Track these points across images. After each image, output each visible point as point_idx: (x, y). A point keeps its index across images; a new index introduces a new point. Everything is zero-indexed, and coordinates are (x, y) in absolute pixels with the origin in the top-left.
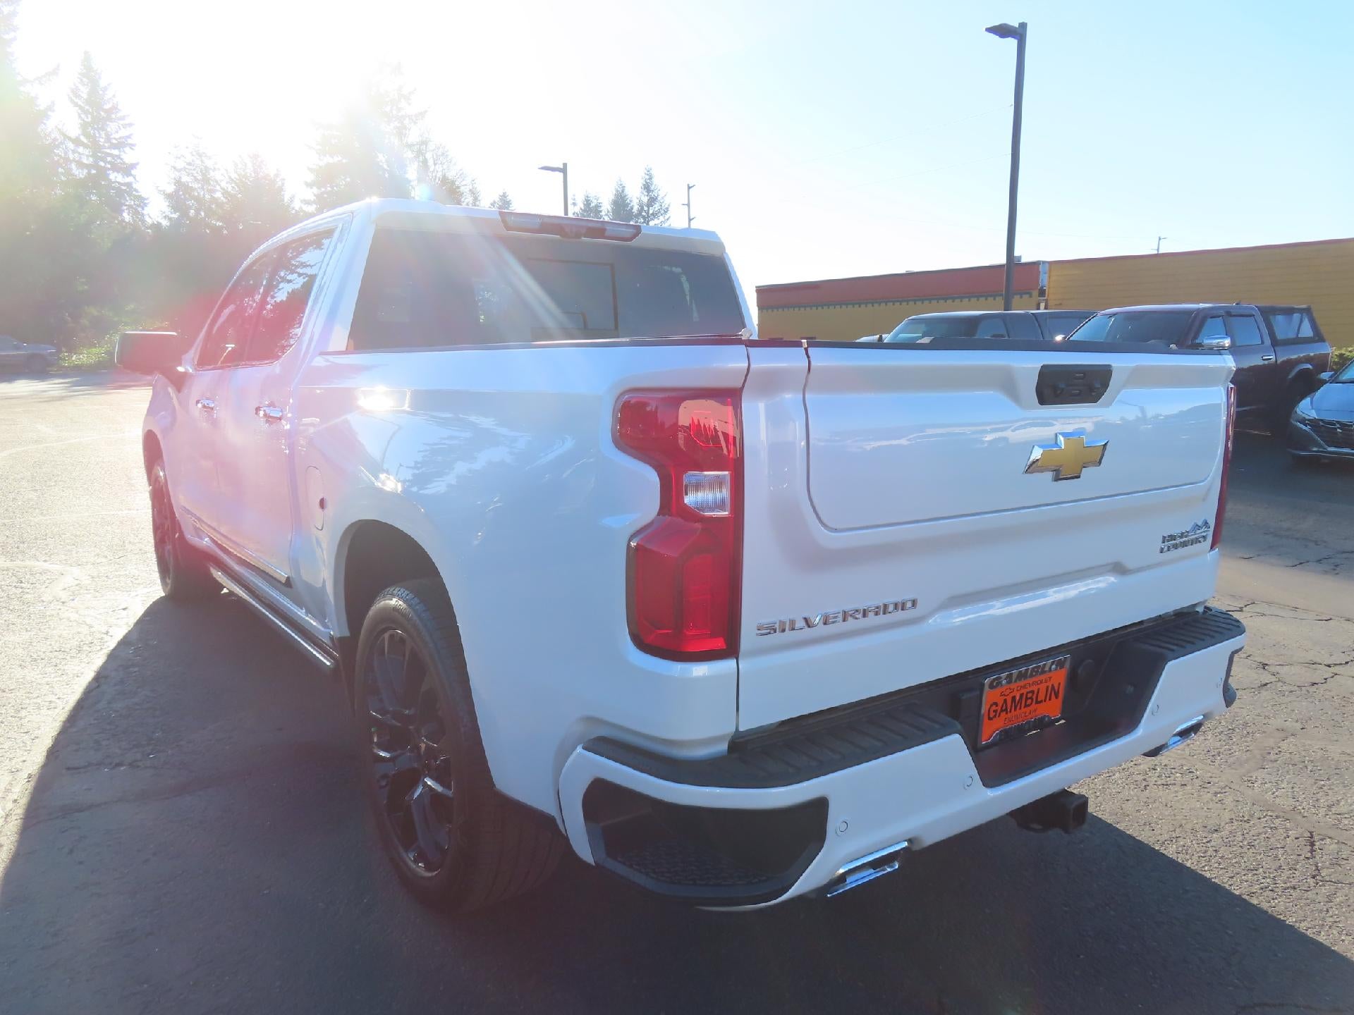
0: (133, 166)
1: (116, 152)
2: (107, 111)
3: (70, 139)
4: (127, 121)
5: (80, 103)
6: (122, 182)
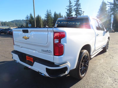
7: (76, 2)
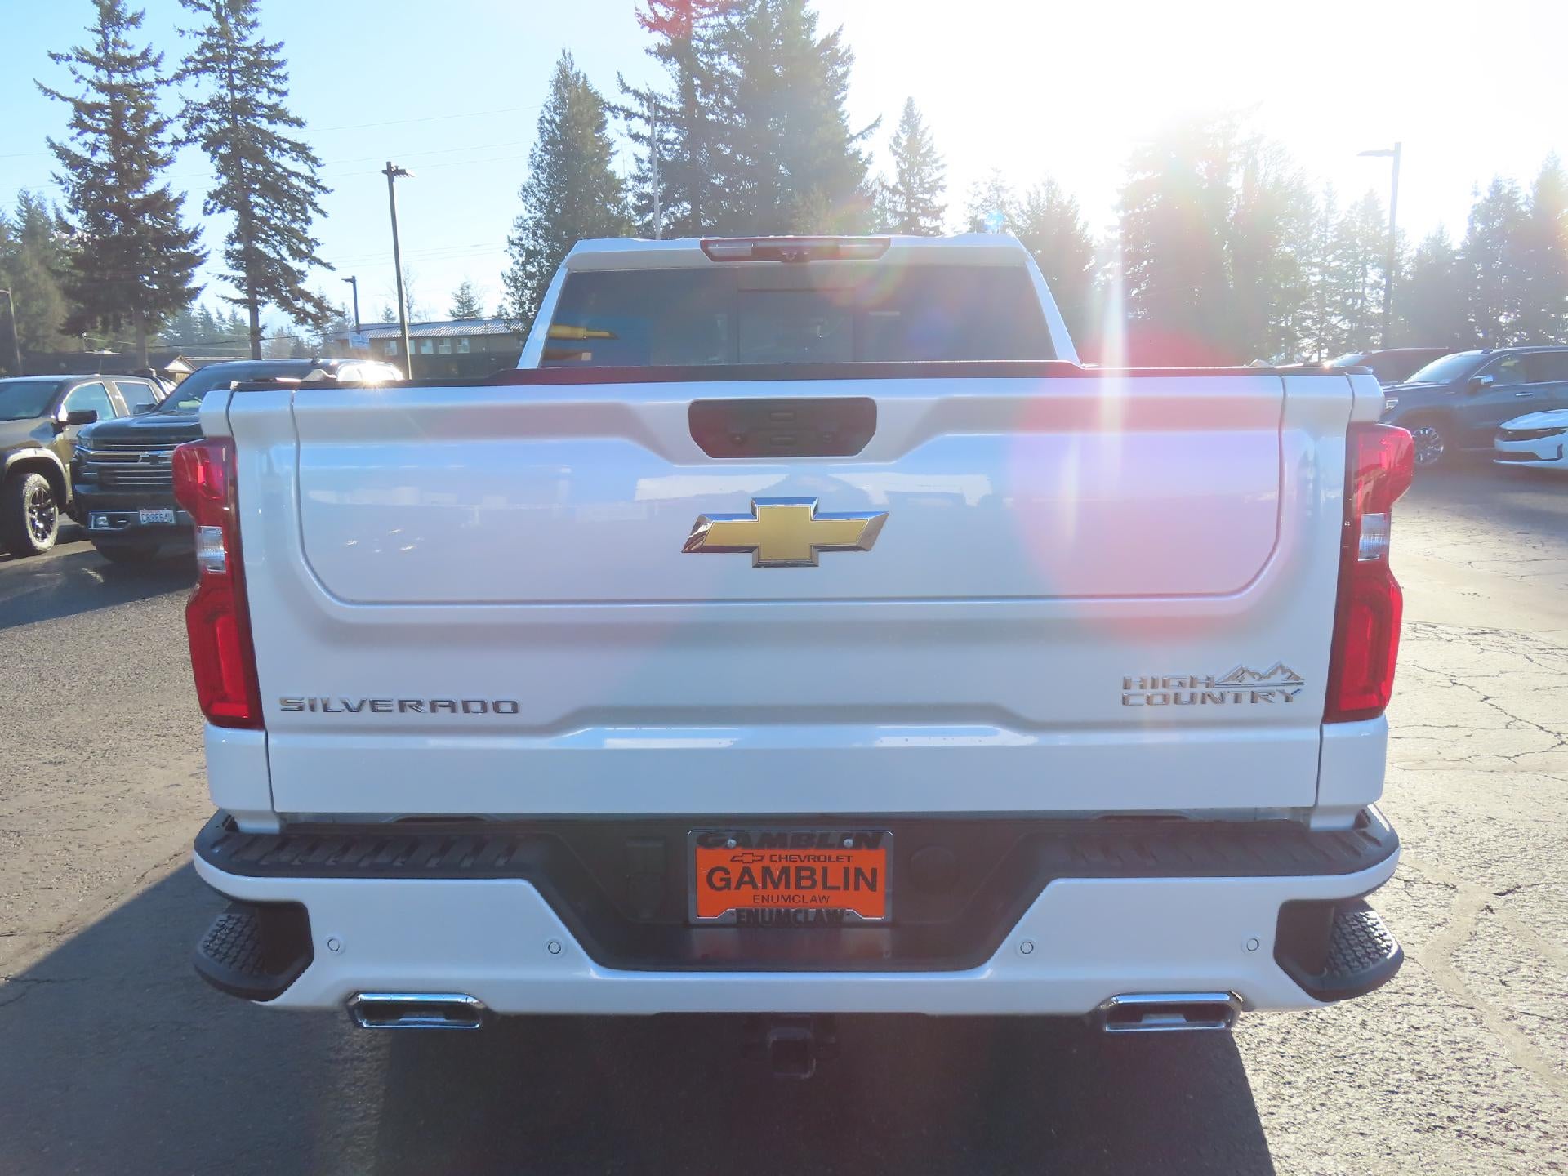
0: (942, 209)
1: (927, 196)
2: (922, 155)
3: (888, 188)
4: (940, 164)
5: (900, 151)
6: (931, 226)
7: (207, 20)
